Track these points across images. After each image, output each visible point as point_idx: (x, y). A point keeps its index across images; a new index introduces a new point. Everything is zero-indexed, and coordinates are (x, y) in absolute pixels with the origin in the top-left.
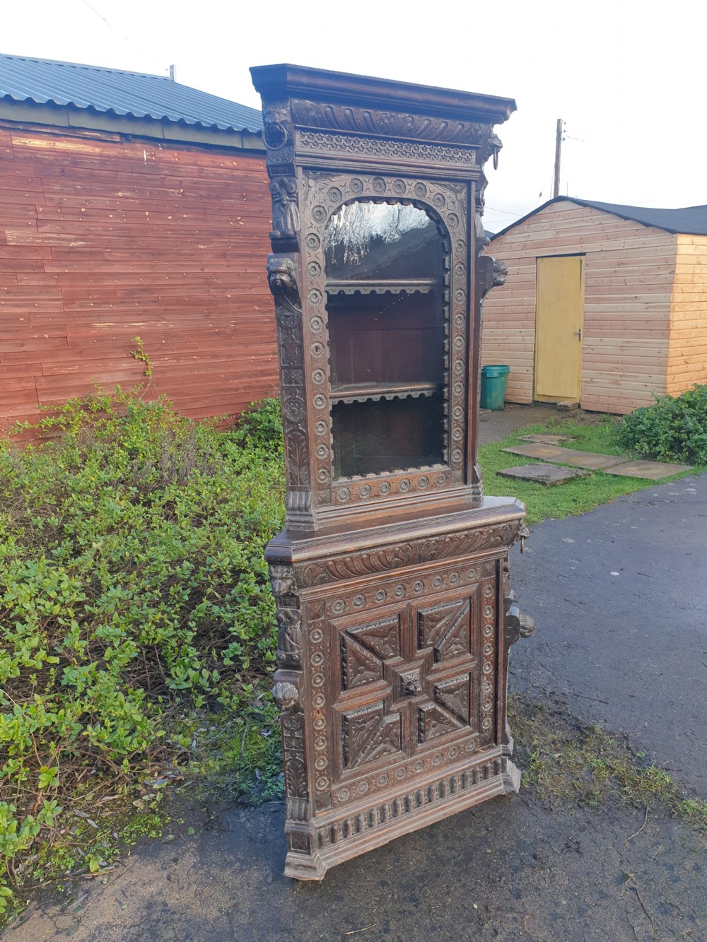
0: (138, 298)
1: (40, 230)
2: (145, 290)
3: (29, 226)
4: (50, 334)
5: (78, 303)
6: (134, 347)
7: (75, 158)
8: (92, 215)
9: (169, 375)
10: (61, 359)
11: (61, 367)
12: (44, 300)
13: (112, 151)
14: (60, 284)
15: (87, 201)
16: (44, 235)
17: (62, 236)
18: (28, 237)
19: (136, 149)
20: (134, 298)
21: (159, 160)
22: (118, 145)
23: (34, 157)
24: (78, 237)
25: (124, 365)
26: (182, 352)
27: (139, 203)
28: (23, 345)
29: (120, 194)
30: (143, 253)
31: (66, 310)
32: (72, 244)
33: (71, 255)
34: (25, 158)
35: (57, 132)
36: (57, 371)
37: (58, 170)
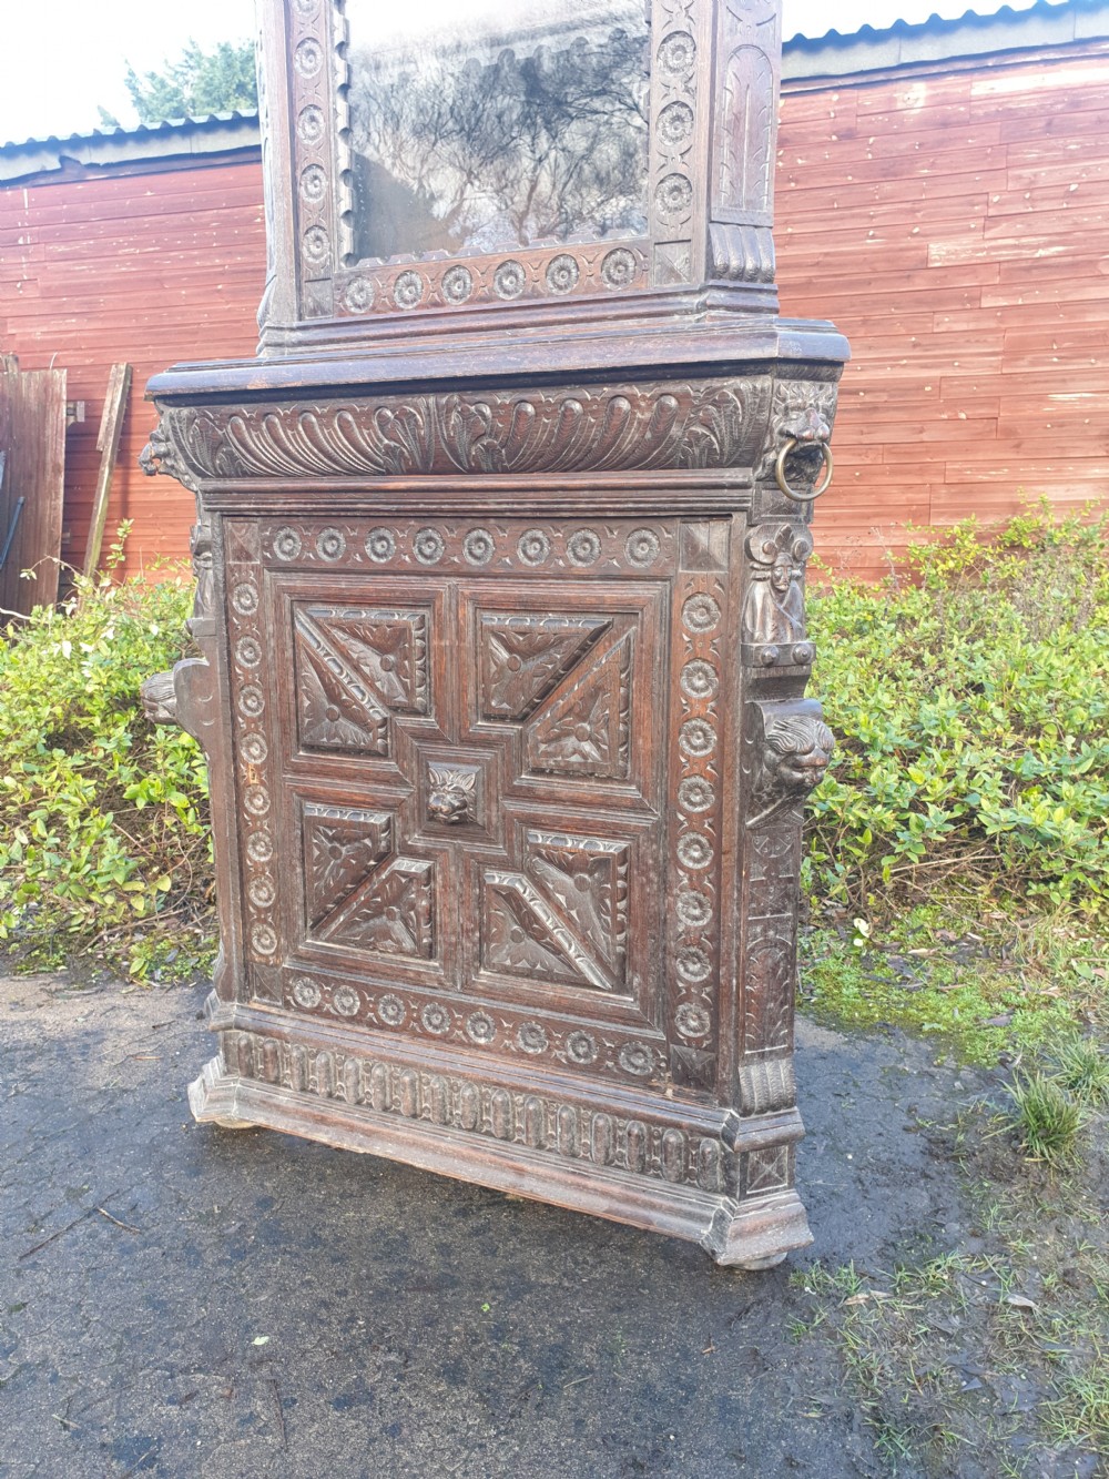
1: (988, 234)
3: (970, 230)
4: (969, 413)
5: (1029, 357)
7: (1074, 97)
8: (1090, 195)
10: (980, 457)
11: (978, 470)
12: (972, 355)
14: (1003, 326)
15: (1085, 170)
16: (993, 243)
17: (1024, 240)
18: (964, 251)
23: (1004, 113)
24: (1055, 238)
25: (1097, 471)
28: (921, 431)
31: (1004, 371)
32: (1041, 253)
33: (1034, 272)
34: (986, 115)
35: (1052, 56)
36: (969, 476)
37: (1042, 124)
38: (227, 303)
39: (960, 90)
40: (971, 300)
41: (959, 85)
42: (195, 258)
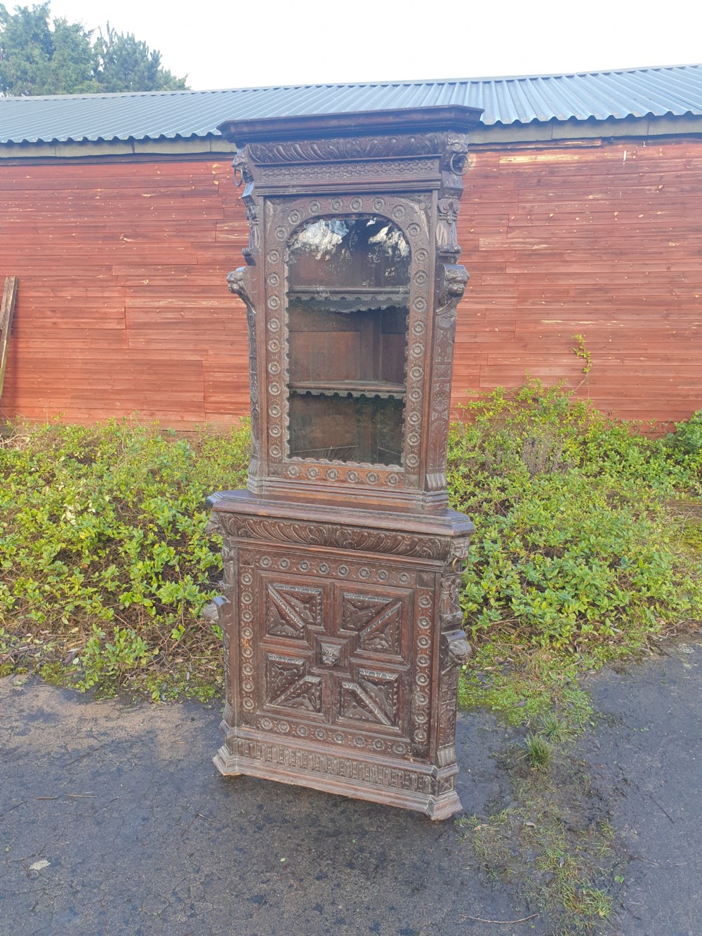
0: (592, 297)
1: (509, 236)
2: (599, 289)
3: (500, 233)
4: (500, 328)
5: (530, 301)
6: (577, 344)
7: (552, 168)
8: (560, 219)
9: (609, 374)
10: (506, 351)
11: (504, 358)
12: (502, 298)
13: (590, 156)
14: (518, 284)
15: (557, 206)
16: (512, 240)
17: (527, 240)
18: (497, 243)
19: (617, 150)
20: (587, 297)
21: (641, 158)
22: (599, 149)
23: (517, 173)
24: (543, 240)
25: (565, 361)
26: (629, 352)
27: (610, 204)
28: (475, 337)
29: (591, 197)
30: (604, 253)
31: (518, 307)
32: (536, 247)
33: (533, 257)
34: (507, 174)
35: (540, 146)
36: (500, 361)
37: (535, 181)
38: (79, 244)
39: (494, 159)
40: (501, 269)
41: (493, 157)
42: (58, 217)
